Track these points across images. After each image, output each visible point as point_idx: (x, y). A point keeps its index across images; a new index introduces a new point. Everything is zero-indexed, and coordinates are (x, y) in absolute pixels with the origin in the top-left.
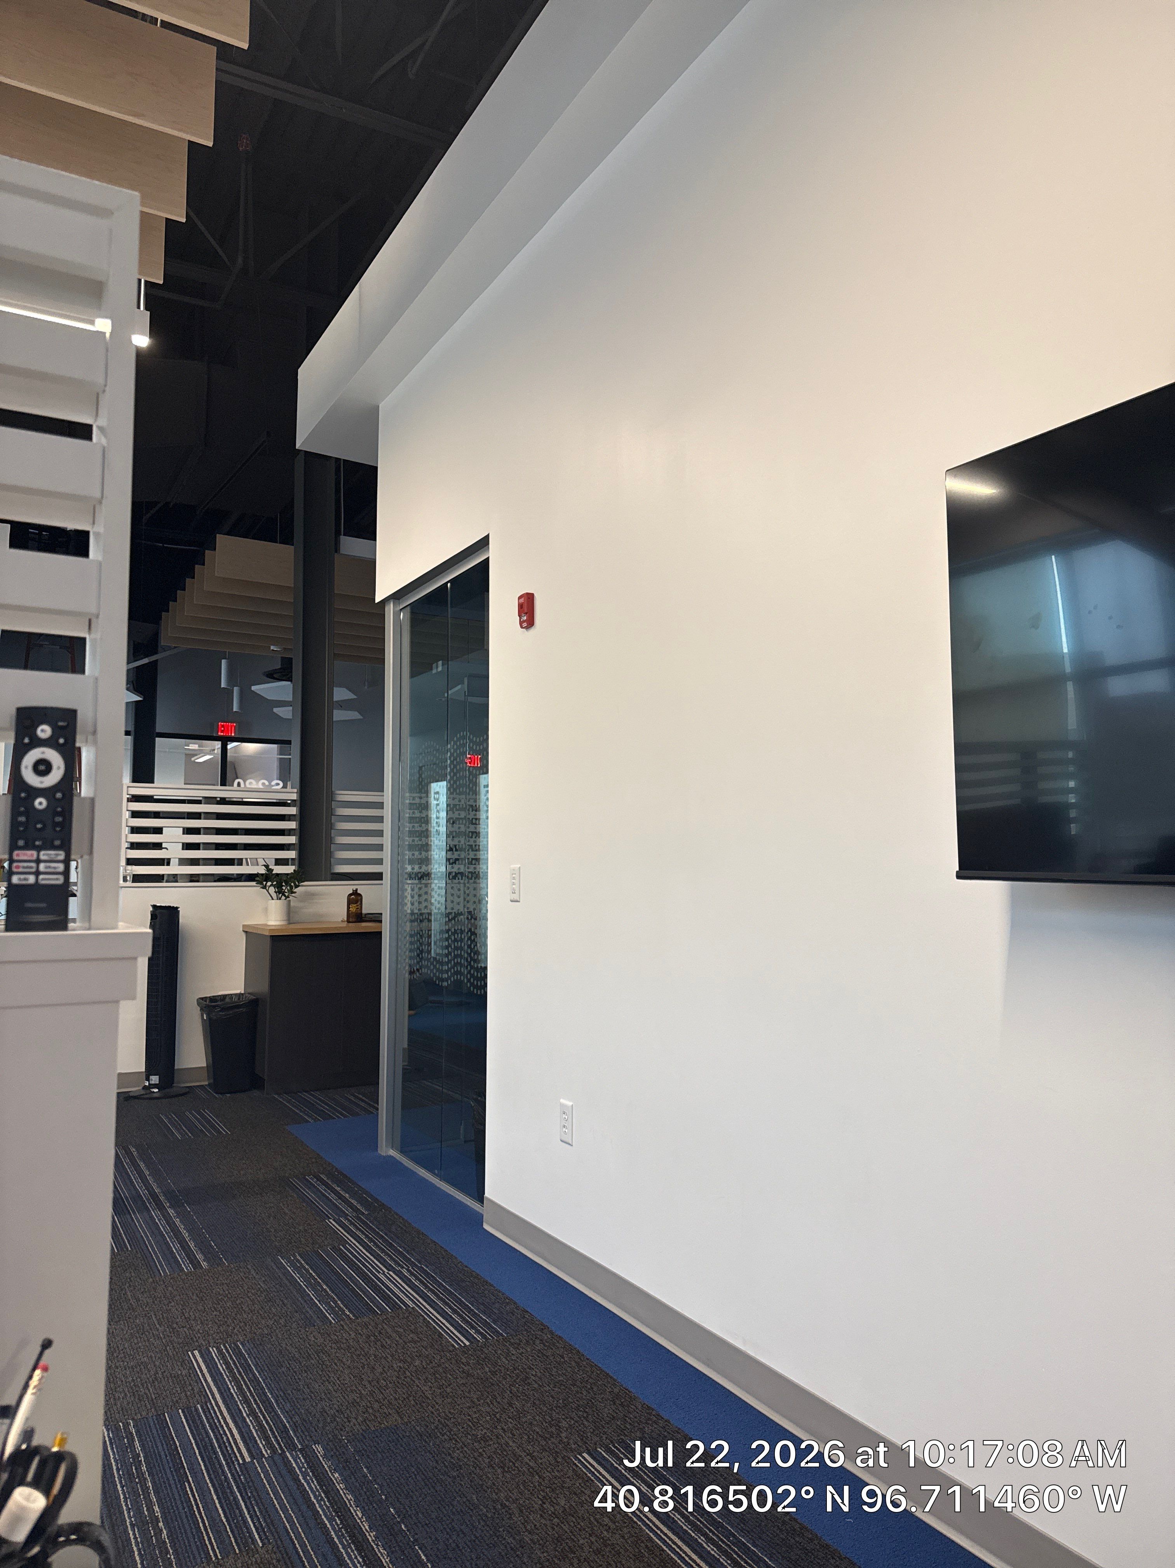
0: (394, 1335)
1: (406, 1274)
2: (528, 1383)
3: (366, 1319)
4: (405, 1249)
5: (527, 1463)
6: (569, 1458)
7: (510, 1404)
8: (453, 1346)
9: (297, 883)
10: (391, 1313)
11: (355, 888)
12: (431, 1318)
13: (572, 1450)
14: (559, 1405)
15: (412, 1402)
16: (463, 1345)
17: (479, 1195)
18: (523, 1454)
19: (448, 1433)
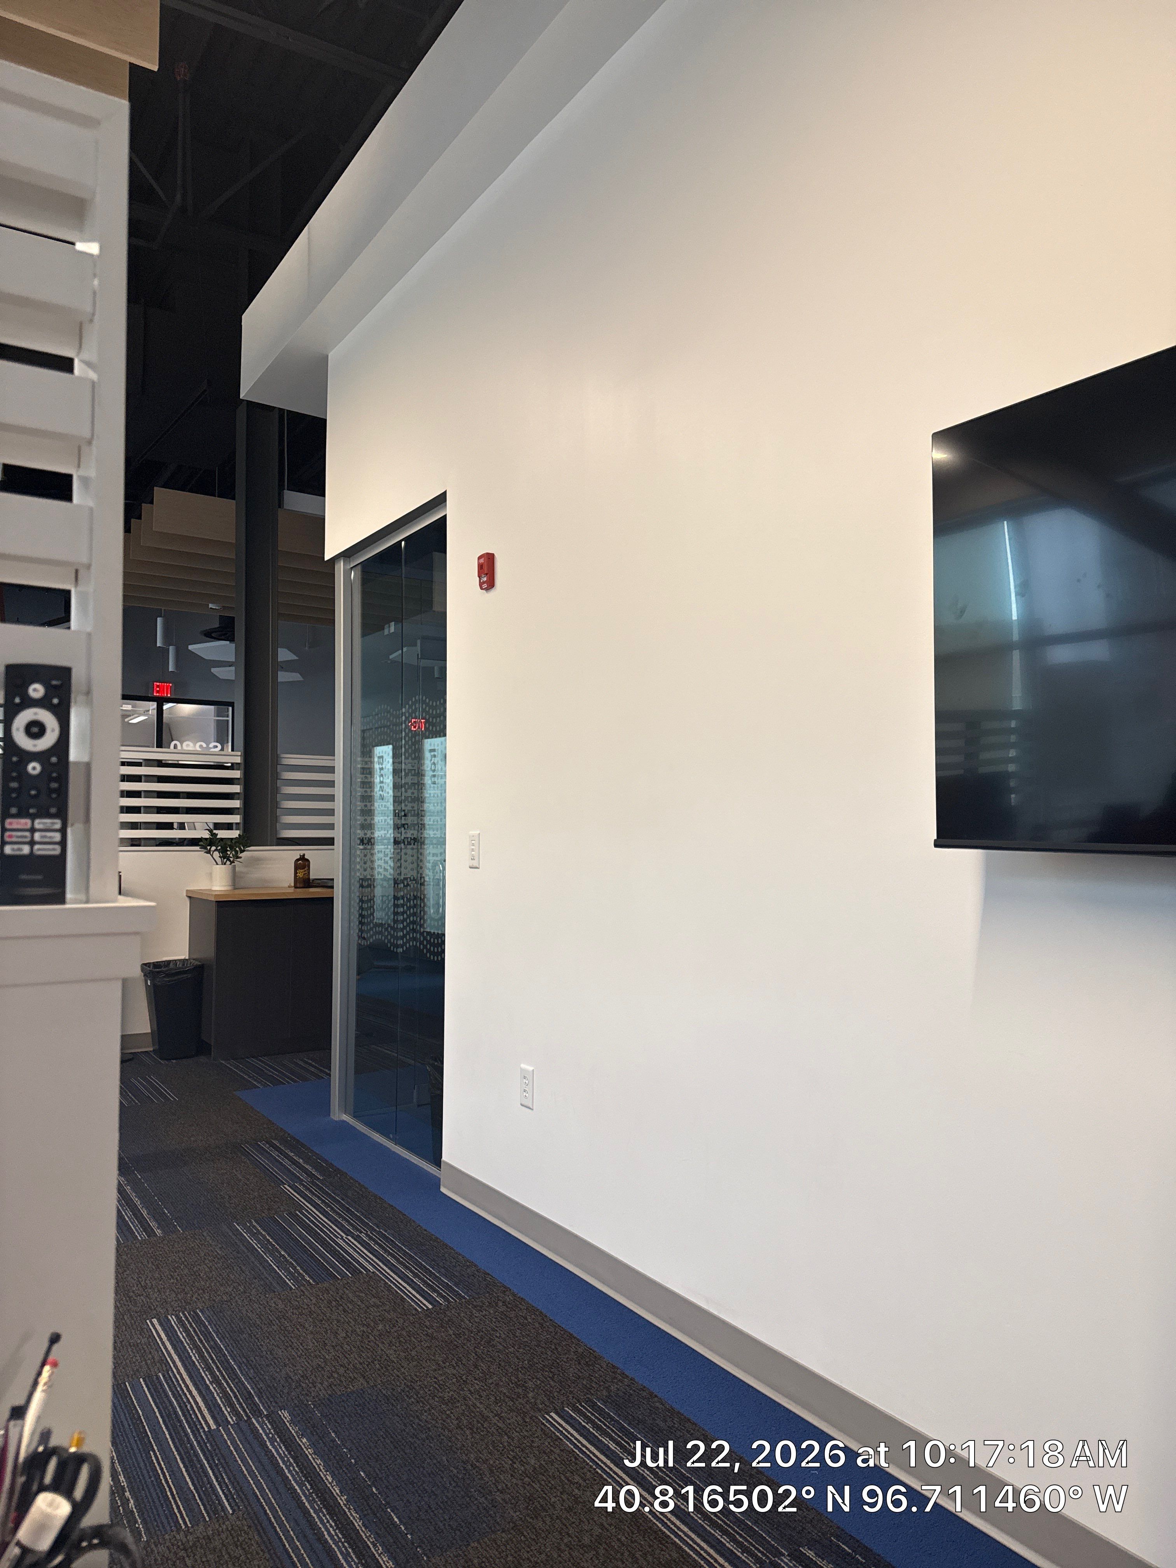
0: (355, 1300)
1: (365, 1239)
2: (493, 1344)
3: (326, 1285)
4: (363, 1214)
5: (495, 1424)
6: (537, 1418)
7: (476, 1366)
8: (416, 1309)
9: (242, 848)
10: (351, 1278)
11: (302, 853)
12: (392, 1282)
13: (540, 1410)
14: (524, 1366)
15: (378, 1366)
16: (425, 1308)
17: (437, 1159)
18: (491, 1415)
19: (415, 1397)
